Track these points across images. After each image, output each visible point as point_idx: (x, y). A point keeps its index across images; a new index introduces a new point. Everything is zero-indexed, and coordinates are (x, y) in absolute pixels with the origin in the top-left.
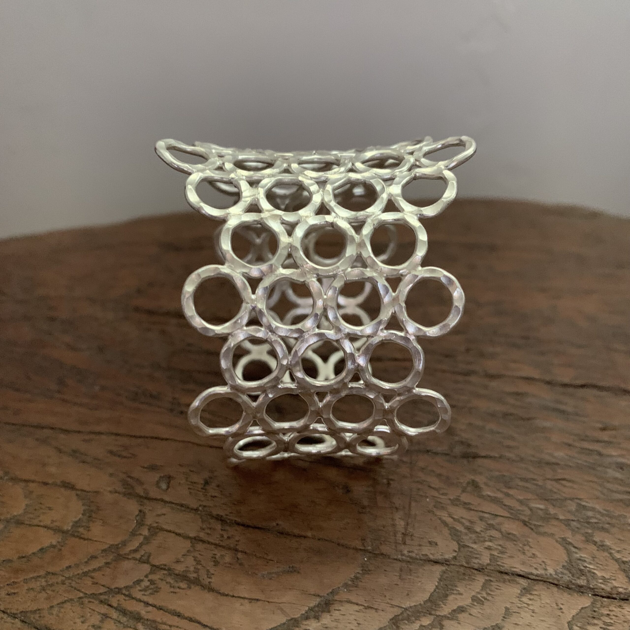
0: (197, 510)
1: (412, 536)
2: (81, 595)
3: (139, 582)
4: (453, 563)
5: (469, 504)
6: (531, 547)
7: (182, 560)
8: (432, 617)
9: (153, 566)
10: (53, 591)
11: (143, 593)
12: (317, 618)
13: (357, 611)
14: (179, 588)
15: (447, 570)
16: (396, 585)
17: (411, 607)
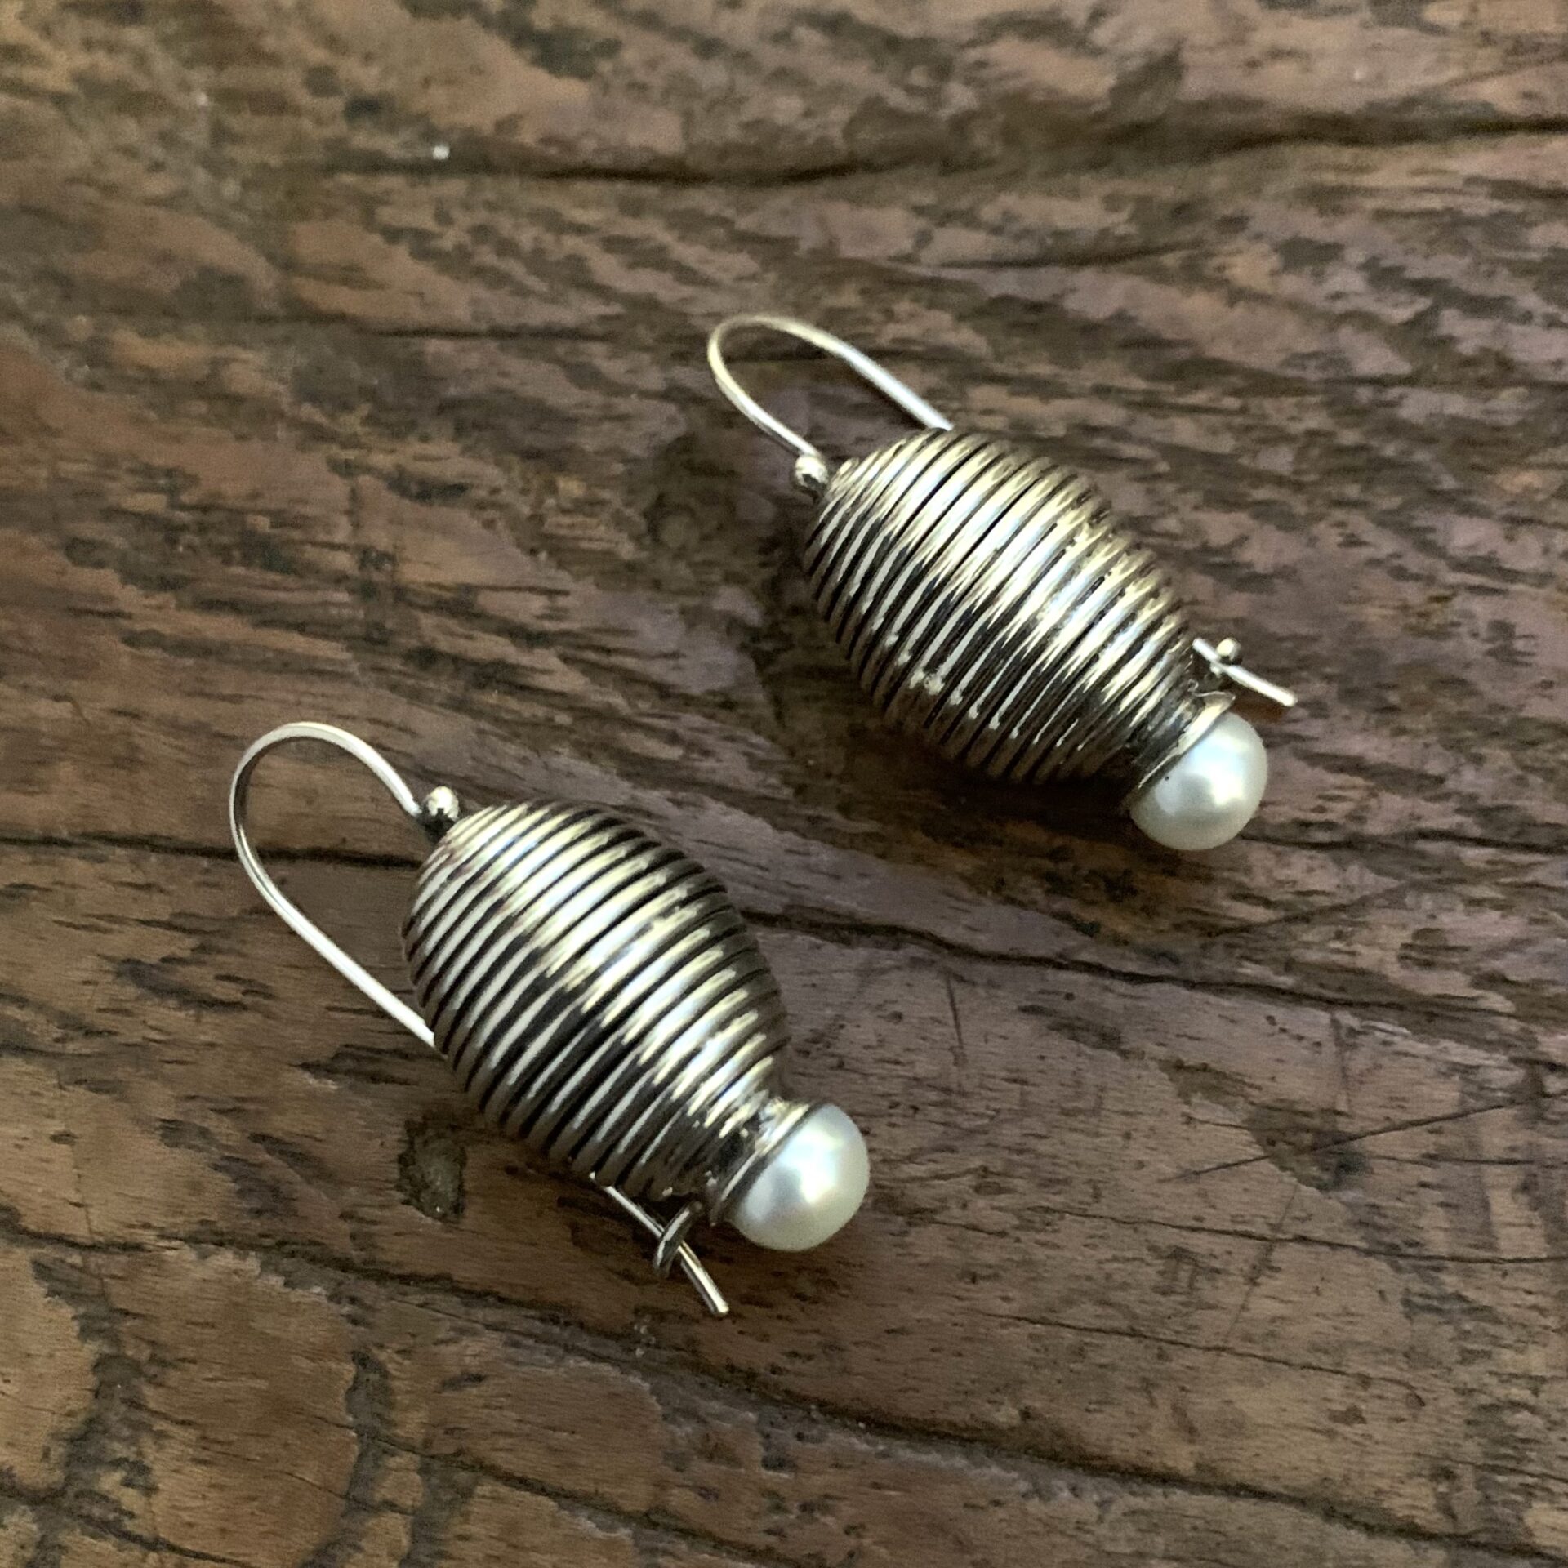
0: (624, 1335)
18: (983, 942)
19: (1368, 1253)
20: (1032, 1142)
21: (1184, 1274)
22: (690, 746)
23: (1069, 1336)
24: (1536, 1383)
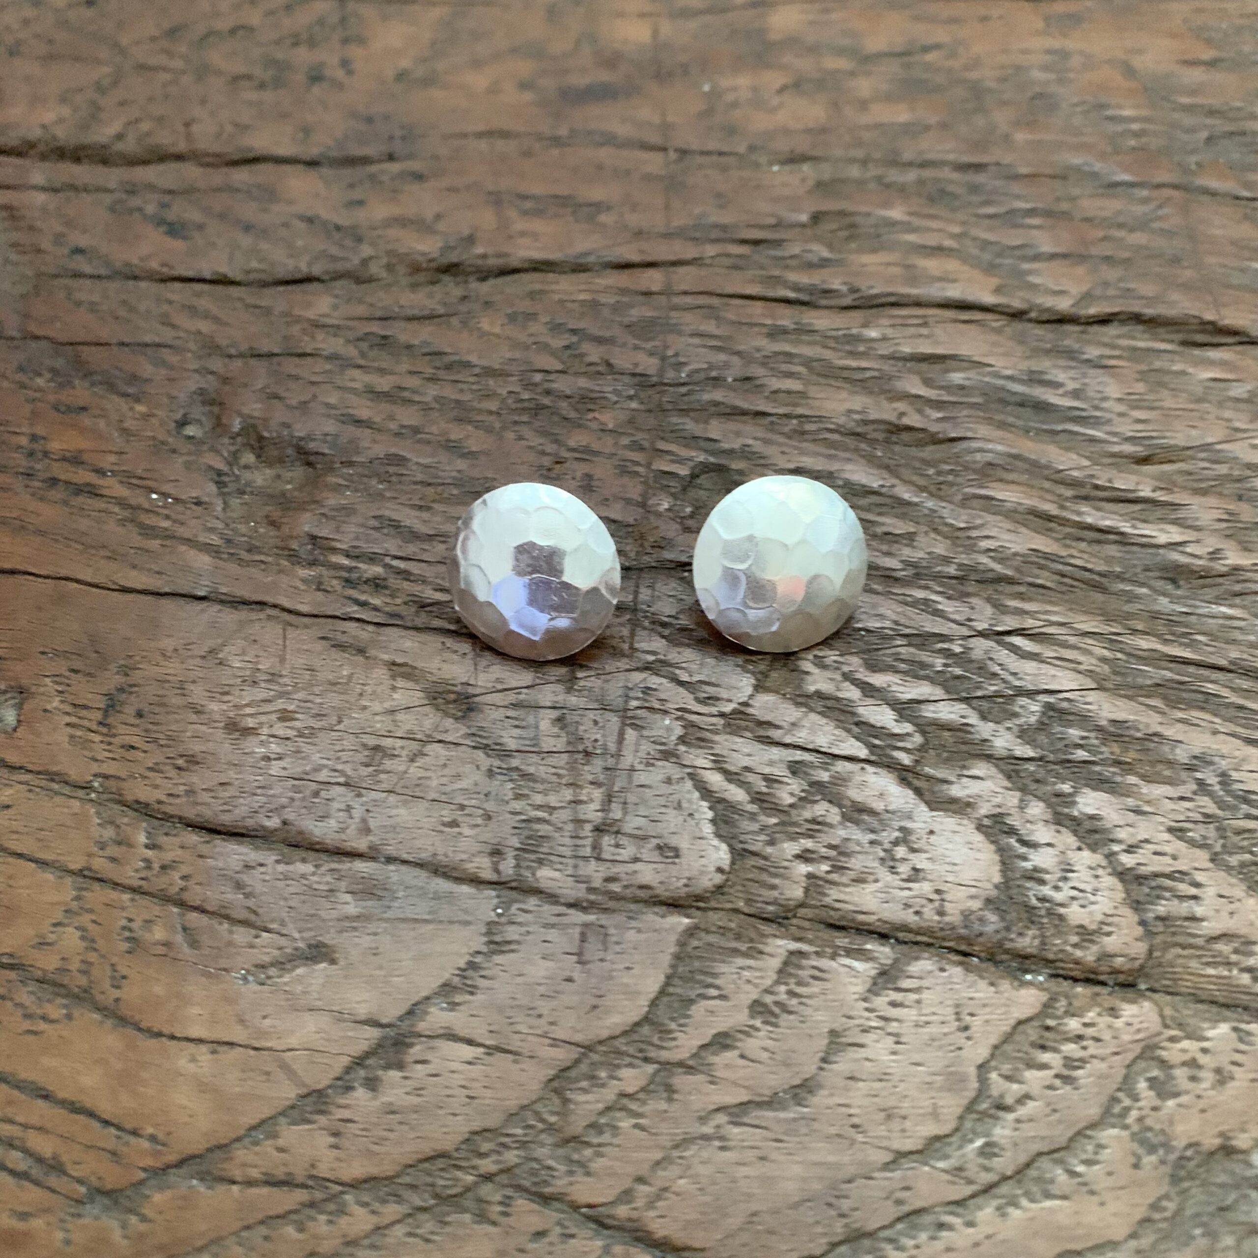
0: (87, 787)
1: (618, 832)
4: (713, 904)
5: (770, 724)
6: (914, 850)
7: (51, 938)
8: (650, 1068)
12: (372, 1084)
13: (470, 1063)
14: (44, 1018)
15: (696, 927)
16: (569, 980)
17: (600, 1042)
18: (304, 609)
19: (474, 748)
20: (311, 697)
21: (377, 758)
22: (175, 521)
23: (314, 786)
24: (551, 809)
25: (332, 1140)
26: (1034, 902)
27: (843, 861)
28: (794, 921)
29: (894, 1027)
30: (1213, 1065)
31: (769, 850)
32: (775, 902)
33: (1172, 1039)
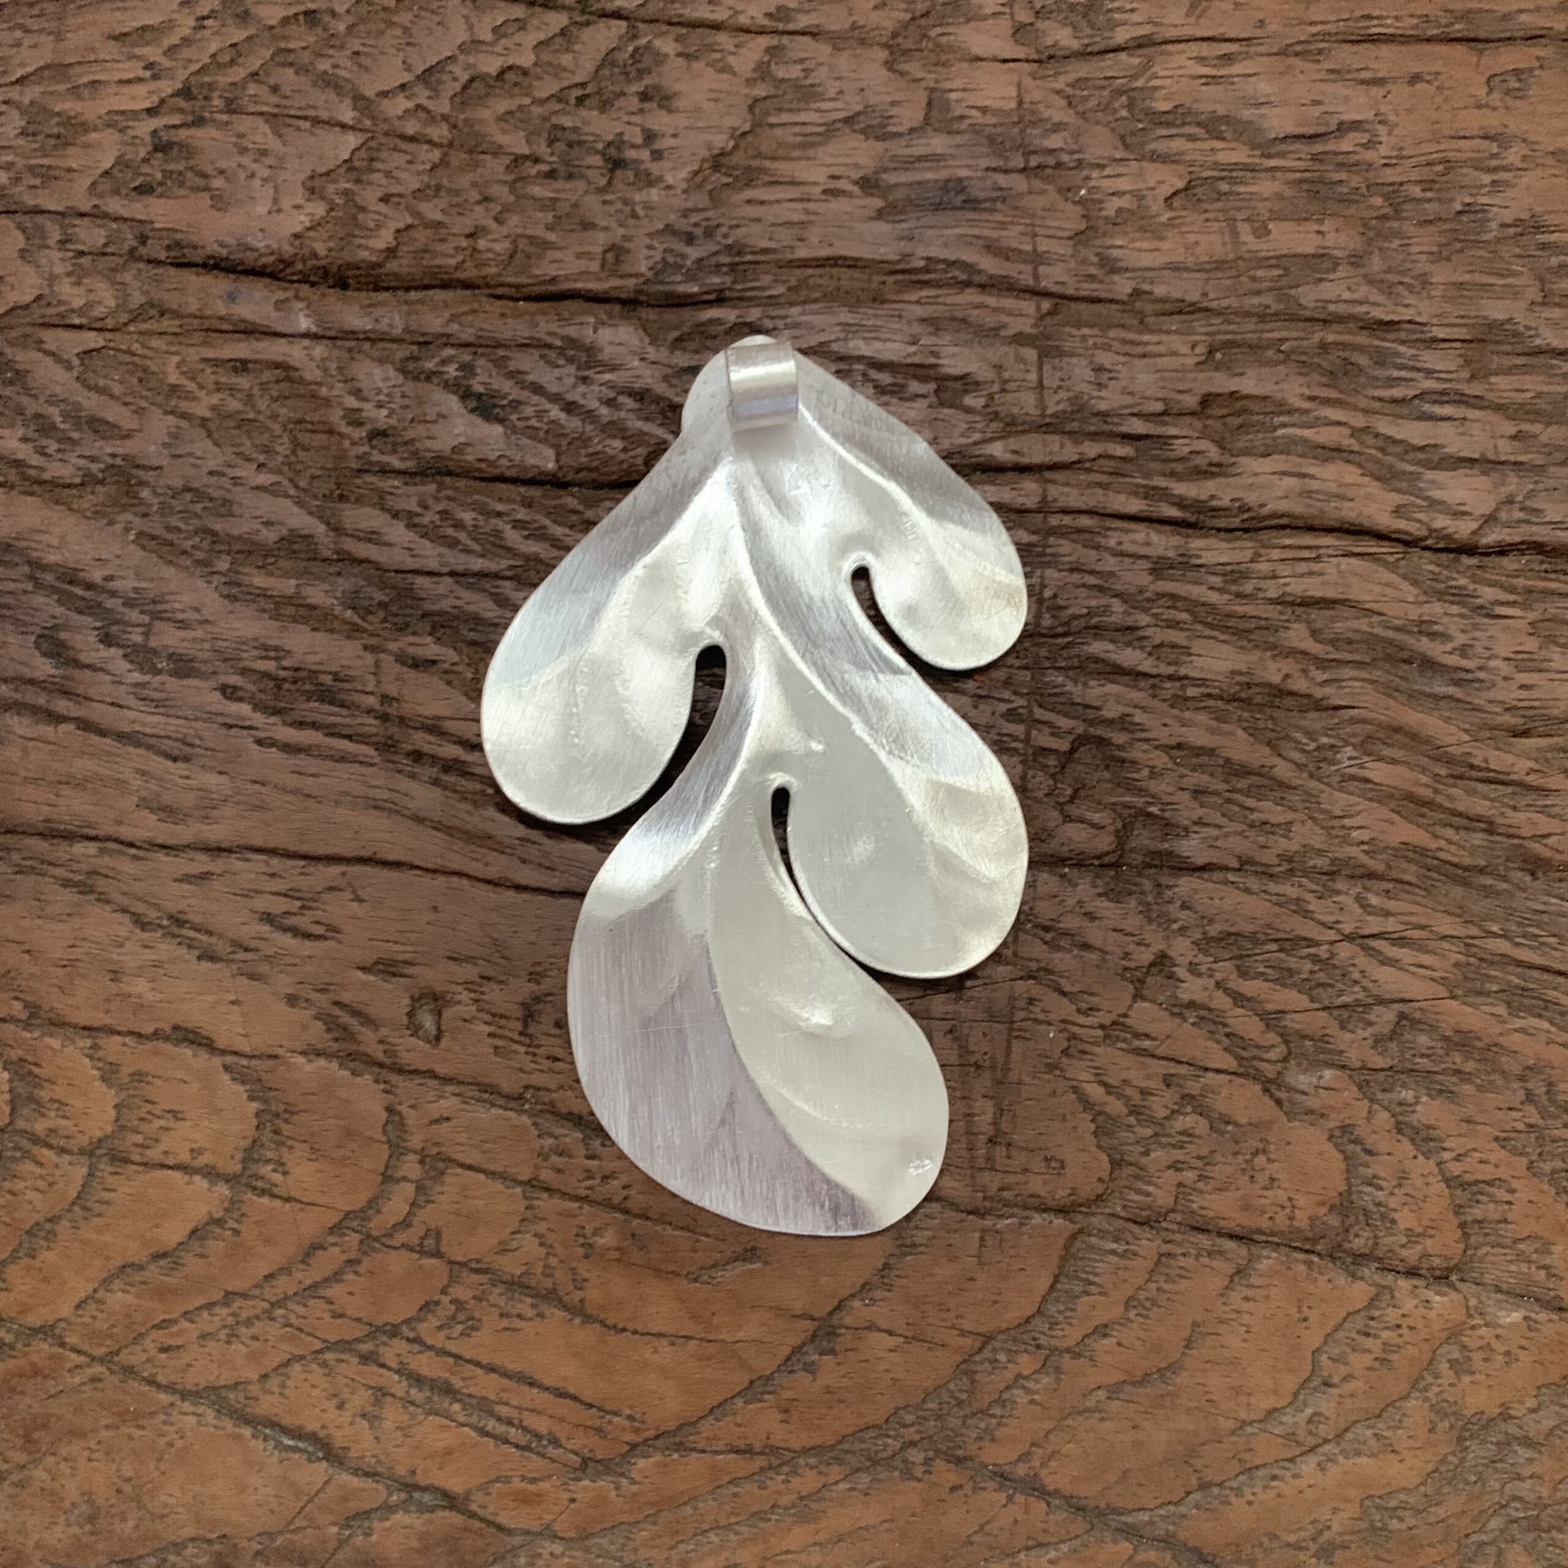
1: (1008, 1144)
2: (318, 1345)
3: (428, 1307)
4: (1095, 1209)
5: (1147, 1036)
6: (1269, 1160)
7: (512, 1244)
8: (1042, 1354)
9: (451, 1263)
10: (254, 1338)
11: (445, 1332)
12: (811, 1368)
13: (892, 1351)
14: (519, 1316)
15: (1081, 1231)
16: (972, 1279)
17: (1001, 1332)
25: (780, 1417)
26: (1371, 1207)
27: (1209, 1171)
28: (1164, 1225)
29: (1246, 1319)
30: (1503, 1349)
31: (1144, 1160)
32: (1149, 1208)
33: (1473, 1328)
